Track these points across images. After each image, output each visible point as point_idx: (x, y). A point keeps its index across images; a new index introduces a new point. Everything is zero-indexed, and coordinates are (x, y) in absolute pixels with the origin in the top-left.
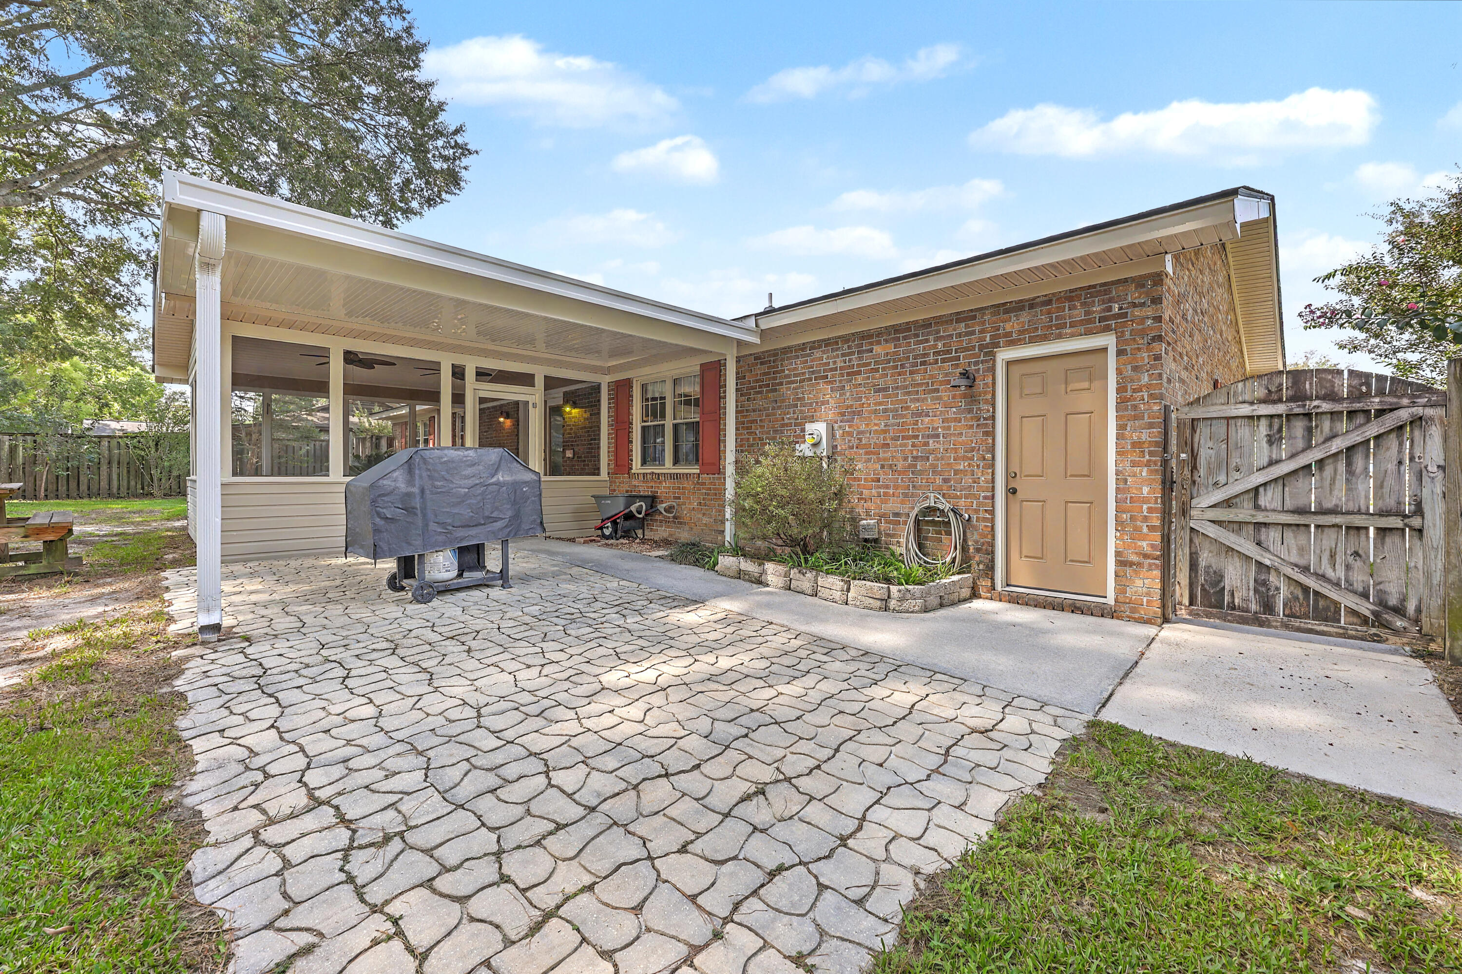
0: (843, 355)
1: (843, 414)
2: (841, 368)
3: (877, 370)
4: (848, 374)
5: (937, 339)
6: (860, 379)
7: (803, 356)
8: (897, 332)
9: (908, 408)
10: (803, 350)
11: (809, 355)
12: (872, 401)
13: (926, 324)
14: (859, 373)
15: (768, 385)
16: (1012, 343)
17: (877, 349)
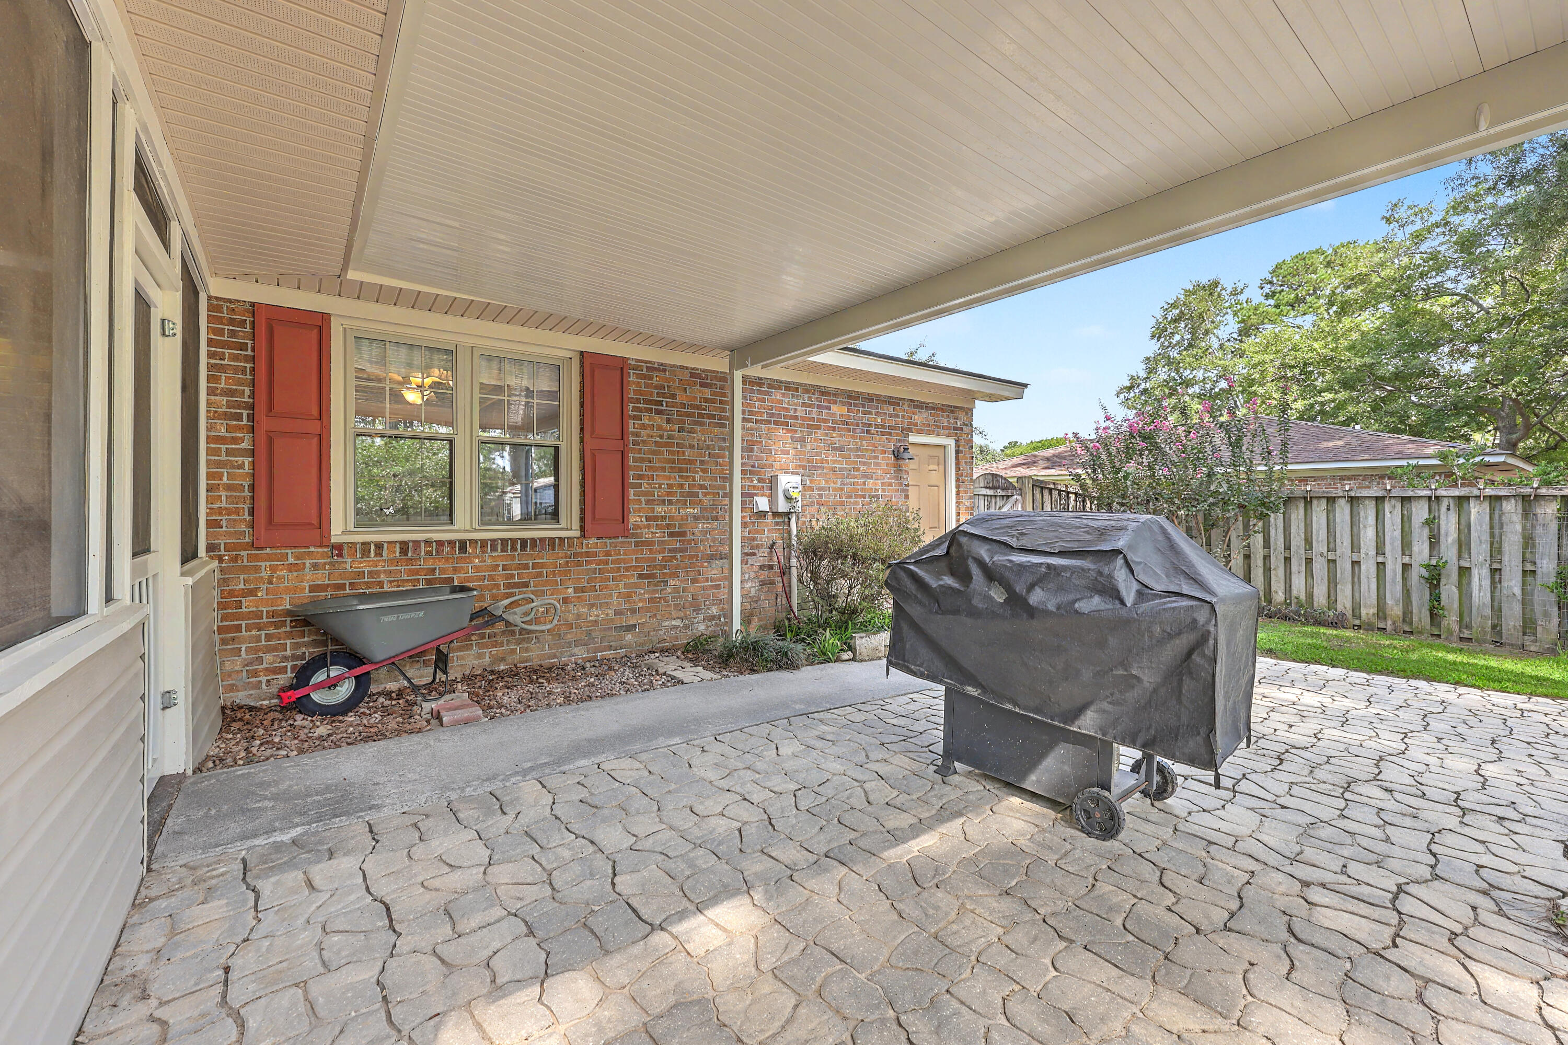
0: (803, 405)
1: (804, 468)
2: (802, 418)
3: (834, 429)
4: (809, 426)
5: (877, 414)
6: (819, 434)
7: (759, 392)
8: (851, 398)
9: (858, 470)
10: (760, 385)
11: (768, 393)
12: (830, 458)
13: (870, 398)
14: (819, 428)
15: (713, 416)
16: (919, 432)
17: (835, 409)
